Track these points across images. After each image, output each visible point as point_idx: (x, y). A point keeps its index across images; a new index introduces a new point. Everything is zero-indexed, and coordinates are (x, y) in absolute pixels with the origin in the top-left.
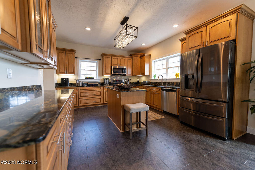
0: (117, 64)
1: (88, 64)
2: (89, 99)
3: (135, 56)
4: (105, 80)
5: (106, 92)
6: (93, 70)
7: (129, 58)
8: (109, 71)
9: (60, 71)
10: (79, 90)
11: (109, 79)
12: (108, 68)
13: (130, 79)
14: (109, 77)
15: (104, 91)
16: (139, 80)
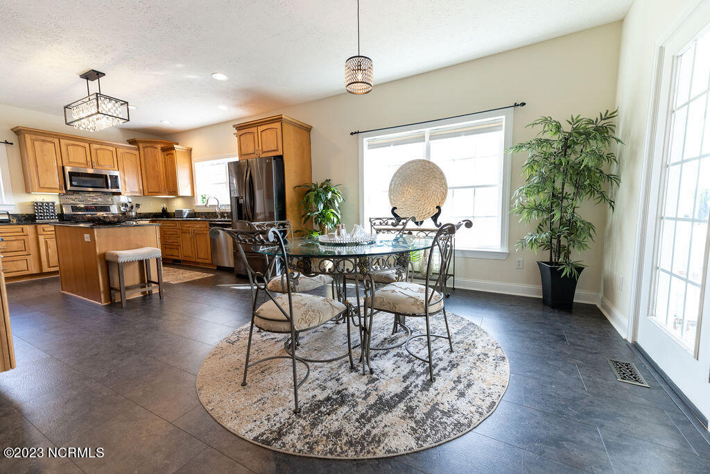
0: (84, 162)
3: (148, 145)
4: (40, 206)
5: (46, 242)
7: (129, 148)
8: (56, 181)
11: (57, 203)
13: (138, 206)
14: (58, 197)
15: (41, 238)
16: (165, 206)
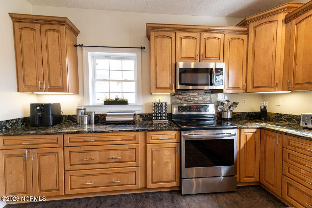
0: (193, 56)
1: (116, 64)
2: (97, 172)
4: (157, 106)
5: (152, 152)
6: (126, 81)
7: (238, 32)
8: (167, 79)
9: (27, 84)
10: (67, 143)
11: (169, 103)
12: (163, 69)
13: (235, 104)
14: (170, 97)
15: (149, 146)
16: (264, 104)
